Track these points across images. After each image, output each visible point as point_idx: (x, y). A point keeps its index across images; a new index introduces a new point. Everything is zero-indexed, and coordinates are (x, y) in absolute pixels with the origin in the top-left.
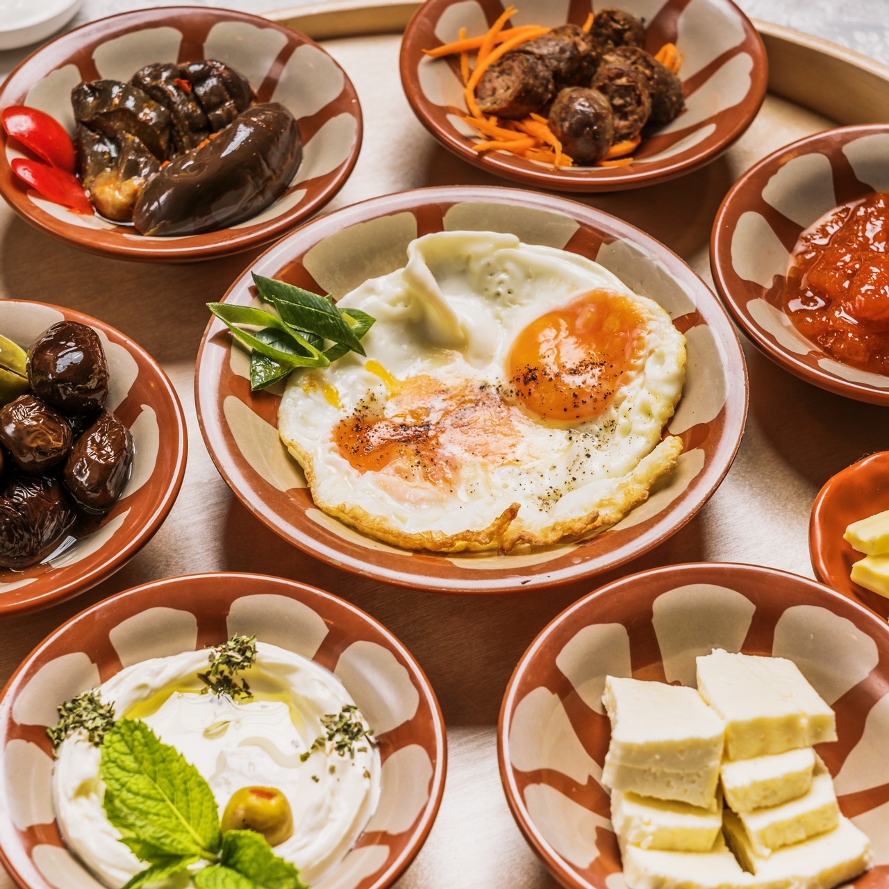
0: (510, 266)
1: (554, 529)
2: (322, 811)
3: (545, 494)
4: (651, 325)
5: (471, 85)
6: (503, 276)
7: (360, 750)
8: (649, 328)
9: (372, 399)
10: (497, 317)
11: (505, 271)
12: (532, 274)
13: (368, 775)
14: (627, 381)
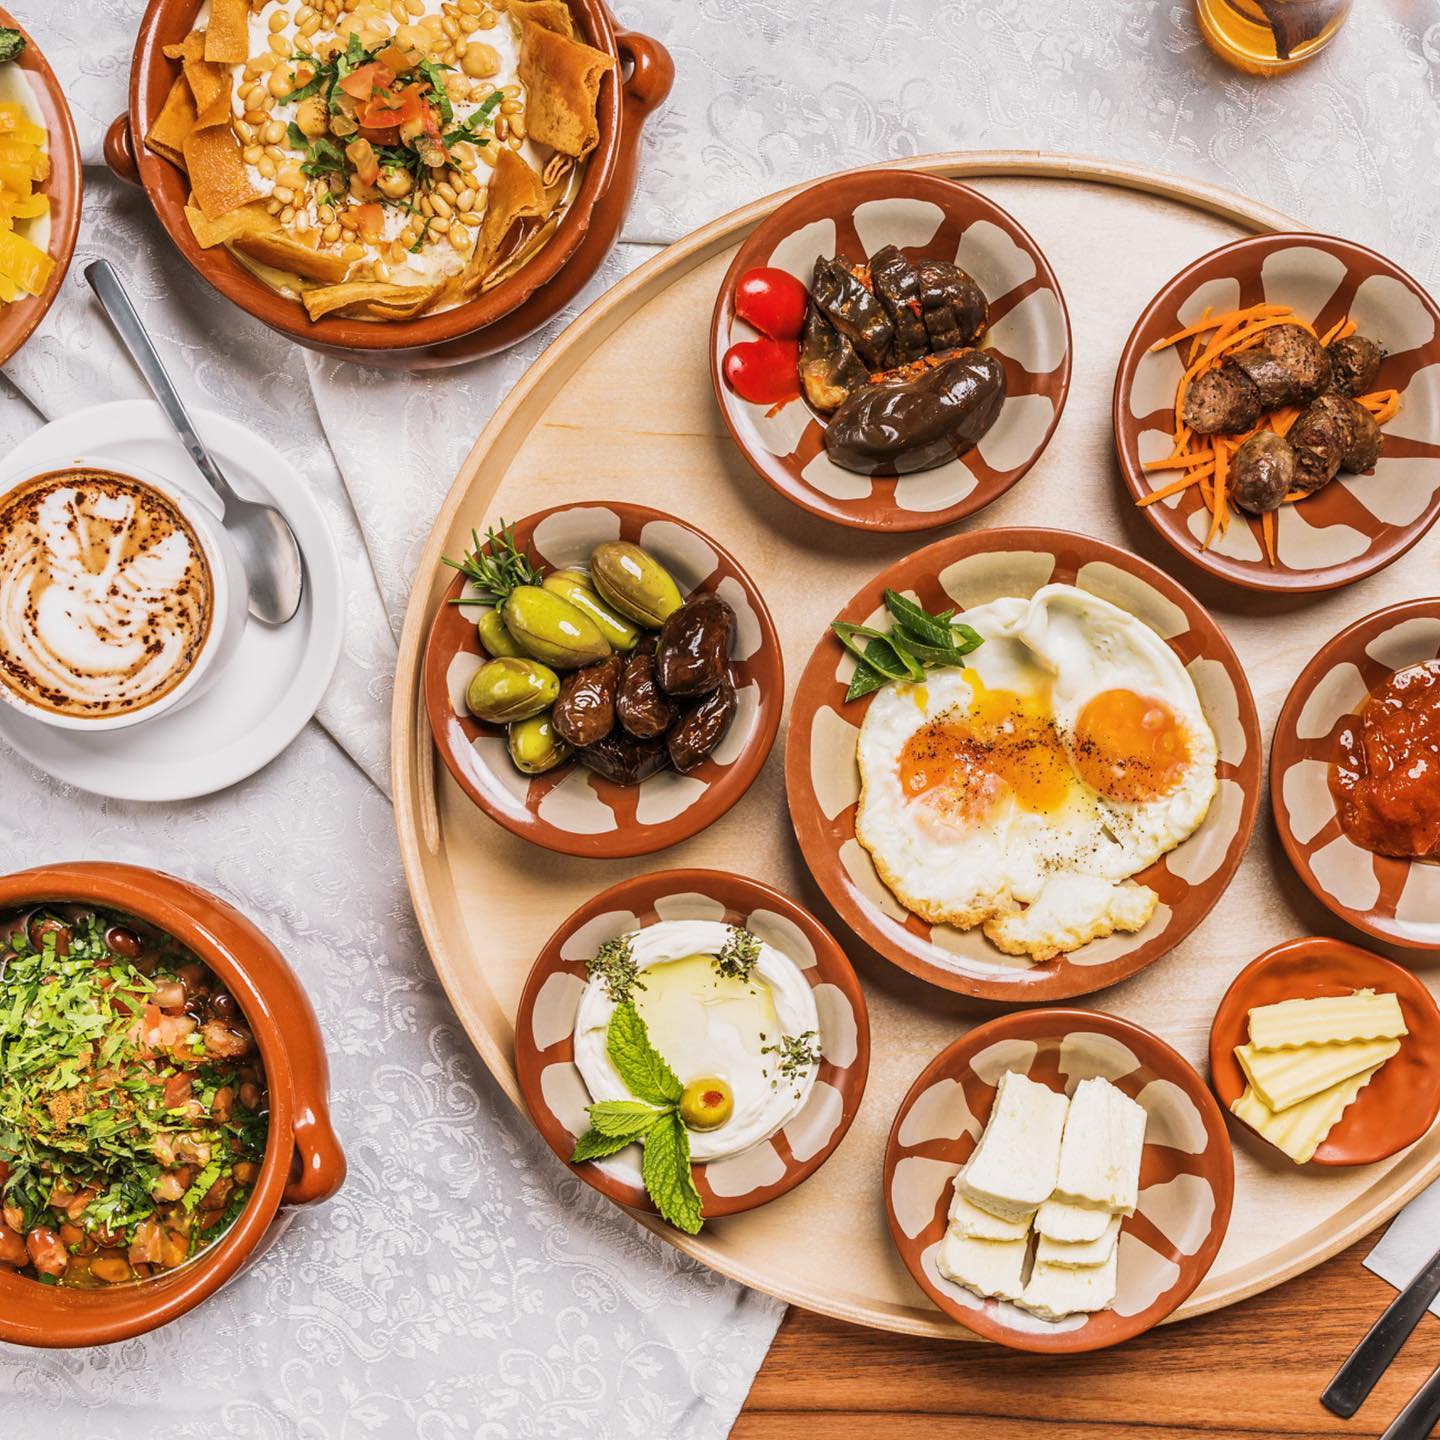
0: (1117, 636)
1: (1021, 944)
2: (754, 1116)
3: (1049, 859)
4: (1194, 769)
5: (1192, 372)
6: (1108, 639)
7: (800, 1075)
8: (1191, 770)
9: (956, 708)
10: (1092, 663)
11: (1112, 635)
12: (1132, 649)
13: (798, 1096)
14: (1154, 800)
